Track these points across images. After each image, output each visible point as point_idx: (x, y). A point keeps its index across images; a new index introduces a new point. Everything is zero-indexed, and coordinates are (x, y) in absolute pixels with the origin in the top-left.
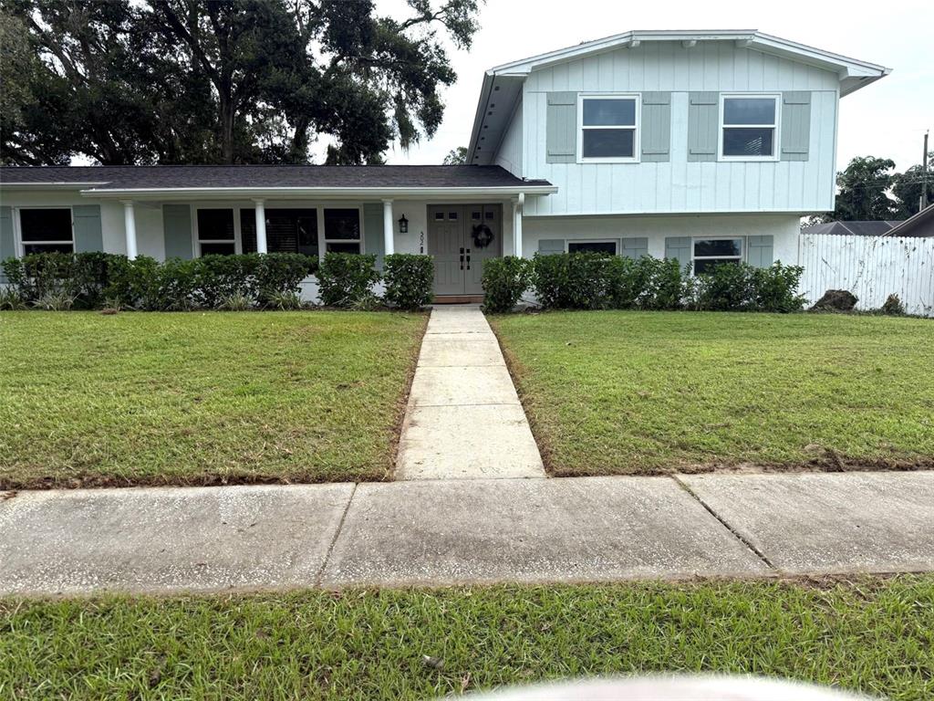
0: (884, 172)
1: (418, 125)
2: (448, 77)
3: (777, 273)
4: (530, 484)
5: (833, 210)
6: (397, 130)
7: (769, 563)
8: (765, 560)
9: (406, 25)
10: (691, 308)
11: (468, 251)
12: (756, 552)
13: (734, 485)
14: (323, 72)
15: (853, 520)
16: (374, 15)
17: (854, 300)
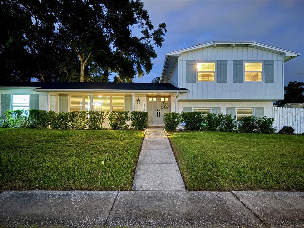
0: (301, 87)
1: (144, 70)
2: (154, 55)
3: (265, 120)
4: (180, 193)
5: (284, 99)
6: (137, 71)
7: (266, 225)
8: (264, 223)
9: (141, 39)
10: (237, 132)
11: (160, 110)
12: (261, 220)
13: (252, 195)
14: (114, 53)
15: (296, 209)
16: (131, 36)
17: (293, 130)
